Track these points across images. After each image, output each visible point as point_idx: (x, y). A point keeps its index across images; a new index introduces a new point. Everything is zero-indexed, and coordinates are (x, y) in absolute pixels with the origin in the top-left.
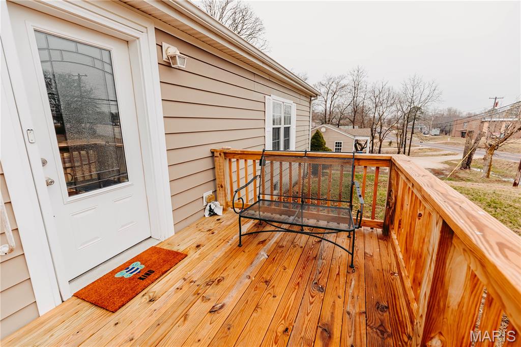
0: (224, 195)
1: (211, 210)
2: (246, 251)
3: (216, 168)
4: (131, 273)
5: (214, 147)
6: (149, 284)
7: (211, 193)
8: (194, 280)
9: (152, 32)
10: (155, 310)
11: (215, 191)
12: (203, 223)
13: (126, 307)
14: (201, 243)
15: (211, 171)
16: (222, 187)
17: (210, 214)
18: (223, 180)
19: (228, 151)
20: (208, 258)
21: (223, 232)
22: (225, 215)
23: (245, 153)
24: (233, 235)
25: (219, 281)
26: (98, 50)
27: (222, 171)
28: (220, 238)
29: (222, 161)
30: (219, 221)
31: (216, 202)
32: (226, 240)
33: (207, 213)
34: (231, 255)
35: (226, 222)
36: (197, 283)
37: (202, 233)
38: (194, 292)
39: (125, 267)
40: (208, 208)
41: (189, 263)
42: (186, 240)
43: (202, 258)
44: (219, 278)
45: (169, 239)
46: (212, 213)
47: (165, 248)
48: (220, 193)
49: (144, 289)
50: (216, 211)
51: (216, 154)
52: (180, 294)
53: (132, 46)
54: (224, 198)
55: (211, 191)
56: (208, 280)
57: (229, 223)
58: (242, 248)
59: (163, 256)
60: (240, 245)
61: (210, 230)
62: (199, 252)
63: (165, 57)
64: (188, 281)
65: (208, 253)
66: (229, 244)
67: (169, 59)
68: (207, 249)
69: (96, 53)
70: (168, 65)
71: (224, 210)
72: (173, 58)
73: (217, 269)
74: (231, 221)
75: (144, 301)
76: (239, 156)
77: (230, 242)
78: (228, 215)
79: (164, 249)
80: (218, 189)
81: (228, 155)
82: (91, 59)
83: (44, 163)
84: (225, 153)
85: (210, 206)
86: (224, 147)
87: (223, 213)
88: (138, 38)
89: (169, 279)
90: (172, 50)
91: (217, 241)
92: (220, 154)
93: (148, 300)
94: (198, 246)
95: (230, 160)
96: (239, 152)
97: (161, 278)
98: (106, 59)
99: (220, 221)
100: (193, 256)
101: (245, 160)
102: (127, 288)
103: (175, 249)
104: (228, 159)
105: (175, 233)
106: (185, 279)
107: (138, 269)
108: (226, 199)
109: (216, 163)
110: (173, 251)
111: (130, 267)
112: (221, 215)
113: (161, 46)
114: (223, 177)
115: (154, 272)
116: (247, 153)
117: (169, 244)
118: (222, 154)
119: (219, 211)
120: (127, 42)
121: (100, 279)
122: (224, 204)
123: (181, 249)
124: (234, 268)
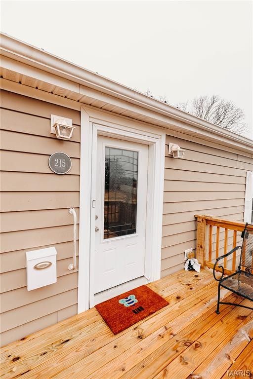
0: (202, 255)
1: (190, 265)
2: (225, 321)
3: (197, 231)
4: (129, 303)
5: (197, 214)
6: (139, 320)
7: (192, 251)
8: (175, 333)
9: (164, 137)
10: (142, 349)
11: (195, 249)
12: (183, 275)
13: (123, 334)
14: (180, 296)
15: (193, 233)
16: (201, 247)
17: (189, 268)
18: (203, 242)
19: (210, 219)
20: (186, 314)
21: (201, 291)
22: (202, 273)
23: (226, 223)
24: (210, 297)
25: (197, 346)
26: (132, 153)
27: (203, 234)
28: (198, 296)
29: (203, 226)
30: (196, 278)
31: (195, 260)
32: (204, 301)
33: (186, 267)
34: (208, 320)
35: (204, 281)
36: (177, 338)
37: (182, 285)
38: (173, 346)
39: (125, 296)
40: (188, 262)
41: (170, 312)
42: (169, 288)
43: (181, 312)
44: (196, 342)
45: (156, 281)
46: (191, 268)
47: (152, 289)
48: (200, 253)
49: (136, 323)
50: (194, 267)
51: (198, 220)
52: (161, 342)
53: (151, 148)
54: (202, 258)
55: (192, 249)
56: (186, 339)
57: (206, 283)
58: (220, 316)
59: (151, 297)
60: (217, 312)
61: (188, 285)
62: (179, 304)
63: (170, 151)
64: (168, 331)
65: (186, 309)
66: (206, 306)
67: (172, 153)
68: (186, 303)
69: (130, 154)
70: (171, 157)
71: (201, 267)
72: (175, 152)
73: (195, 330)
74: (208, 281)
75: (135, 335)
76: (220, 224)
77: (208, 305)
78: (205, 274)
79: (152, 291)
80: (198, 248)
81: (209, 222)
82: (128, 158)
83: (97, 218)
84: (207, 220)
85: (190, 261)
86: (206, 215)
87: (201, 271)
88: (155, 143)
89: (153, 322)
90: (175, 146)
91: (194, 298)
92: (202, 220)
93: (138, 336)
94: (178, 298)
95: (211, 226)
96: (221, 221)
97: (149, 317)
98: (136, 158)
99: (198, 278)
100: (174, 306)
101: (226, 229)
102: (125, 317)
103: (160, 293)
104: (209, 226)
105: (161, 278)
106: (166, 329)
107: (133, 302)
108: (204, 259)
109: (198, 227)
110: (158, 295)
111: (129, 298)
112: (199, 272)
113: (168, 145)
114: (203, 239)
115: (143, 310)
116: (228, 223)
117: (155, 287)
118: (204, 221)
119: (197, 267)
120: (148, 145)
121: (110, 300)
122: (202, 263)
123: (165, 294)
124: (212, 337)
